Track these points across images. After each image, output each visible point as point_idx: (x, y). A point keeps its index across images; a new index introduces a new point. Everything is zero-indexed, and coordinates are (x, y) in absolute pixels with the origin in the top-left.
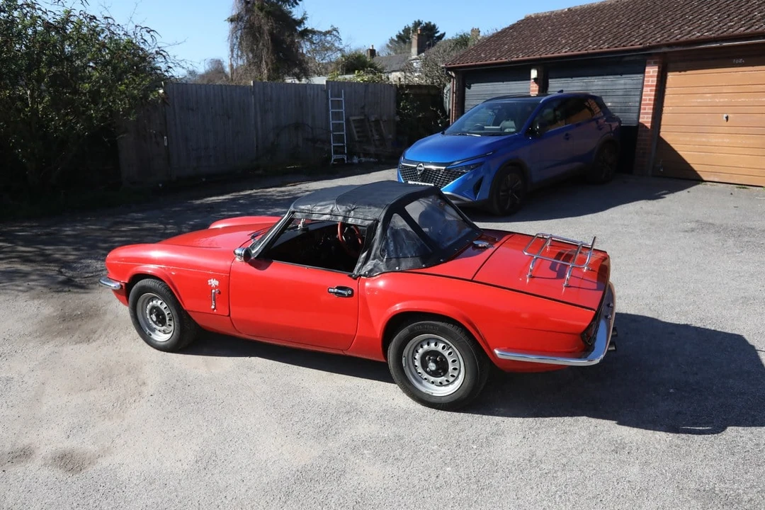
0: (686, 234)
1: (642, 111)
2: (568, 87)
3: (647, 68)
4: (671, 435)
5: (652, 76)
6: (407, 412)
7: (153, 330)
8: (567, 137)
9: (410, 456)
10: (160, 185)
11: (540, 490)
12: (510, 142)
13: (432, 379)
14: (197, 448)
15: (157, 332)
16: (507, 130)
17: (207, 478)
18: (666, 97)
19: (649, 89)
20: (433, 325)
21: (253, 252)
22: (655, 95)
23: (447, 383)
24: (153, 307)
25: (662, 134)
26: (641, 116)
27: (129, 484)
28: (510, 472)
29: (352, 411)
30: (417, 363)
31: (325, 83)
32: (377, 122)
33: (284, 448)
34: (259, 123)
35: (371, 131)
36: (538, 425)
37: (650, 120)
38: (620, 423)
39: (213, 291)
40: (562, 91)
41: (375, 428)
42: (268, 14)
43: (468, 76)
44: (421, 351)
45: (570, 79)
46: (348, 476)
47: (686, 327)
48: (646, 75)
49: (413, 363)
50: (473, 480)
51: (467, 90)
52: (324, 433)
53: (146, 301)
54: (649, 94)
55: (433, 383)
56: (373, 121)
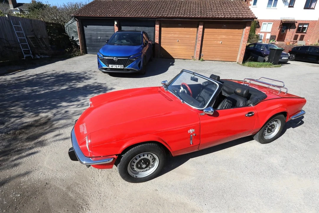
3: (156, 25)
5: (157, 28)
13: (268, 134)
19: (157, 31)
22: (159, 33)
24: (140, 160)
25: (162, 46)
26: (155, 40)
31: (7, 17)
37: (158, 41)
39: (191, 135)
44: (269, 126)
56: (40, 38)
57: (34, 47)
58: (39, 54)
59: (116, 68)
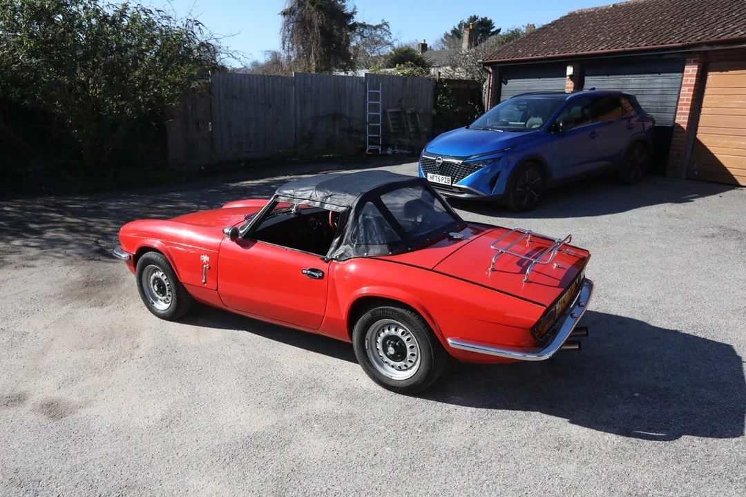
0: (706, 239)
1: (678, 111)
2: (604, 85)
3: (686, 66)
4: (621, 438)
5: (691, 76)
6: (366, 392)
7: (156, 299)
8: (593, 135)
9: (356, 434)
10: (203, 168)
11: (470, 477)
12: (532, 137)
13: (392, 363)
14: (166, 408)
15: (159, 301)
16: (534, 127)
17: (166, 435)
18: (705, 97)
19: (687, 88)
20: (393, 311)
21: (241, 232)
22: (693, 95)
23: (405, 368)
24: (156, 278)
25: (699, 136)
26: (677, 116)
27: (98, 433)
28: (447, 457)
29: (315, 386)
30: (379, 347)
31: (364, 76)
32: (413, 115)
33: (243, 415)
34: (298, 113)
35: (407, 124)
36: (489, 416)
37: (687, 121)
38: (572, 422)
39: (205, 266)
40: (594, 89)
41: (331, 405)
42: (319, 8)
43: (505, 71)
44: (382, 335)
45: (606, 77)
46: (292, 446)
47: (676, 332)
48: (685, 74)
49: (376, 346)
50: (409, 461)
51: (503, 85)
52: (284, 404)
53: (151, 271)
54: (687, 94)
55: (393, 366)
56: (409, 114)
57: (392, 131)
58: (396, 147)
59: (437, 182)
